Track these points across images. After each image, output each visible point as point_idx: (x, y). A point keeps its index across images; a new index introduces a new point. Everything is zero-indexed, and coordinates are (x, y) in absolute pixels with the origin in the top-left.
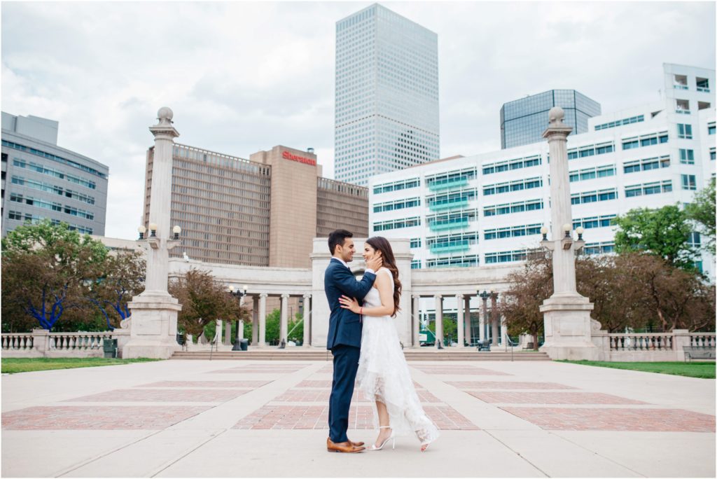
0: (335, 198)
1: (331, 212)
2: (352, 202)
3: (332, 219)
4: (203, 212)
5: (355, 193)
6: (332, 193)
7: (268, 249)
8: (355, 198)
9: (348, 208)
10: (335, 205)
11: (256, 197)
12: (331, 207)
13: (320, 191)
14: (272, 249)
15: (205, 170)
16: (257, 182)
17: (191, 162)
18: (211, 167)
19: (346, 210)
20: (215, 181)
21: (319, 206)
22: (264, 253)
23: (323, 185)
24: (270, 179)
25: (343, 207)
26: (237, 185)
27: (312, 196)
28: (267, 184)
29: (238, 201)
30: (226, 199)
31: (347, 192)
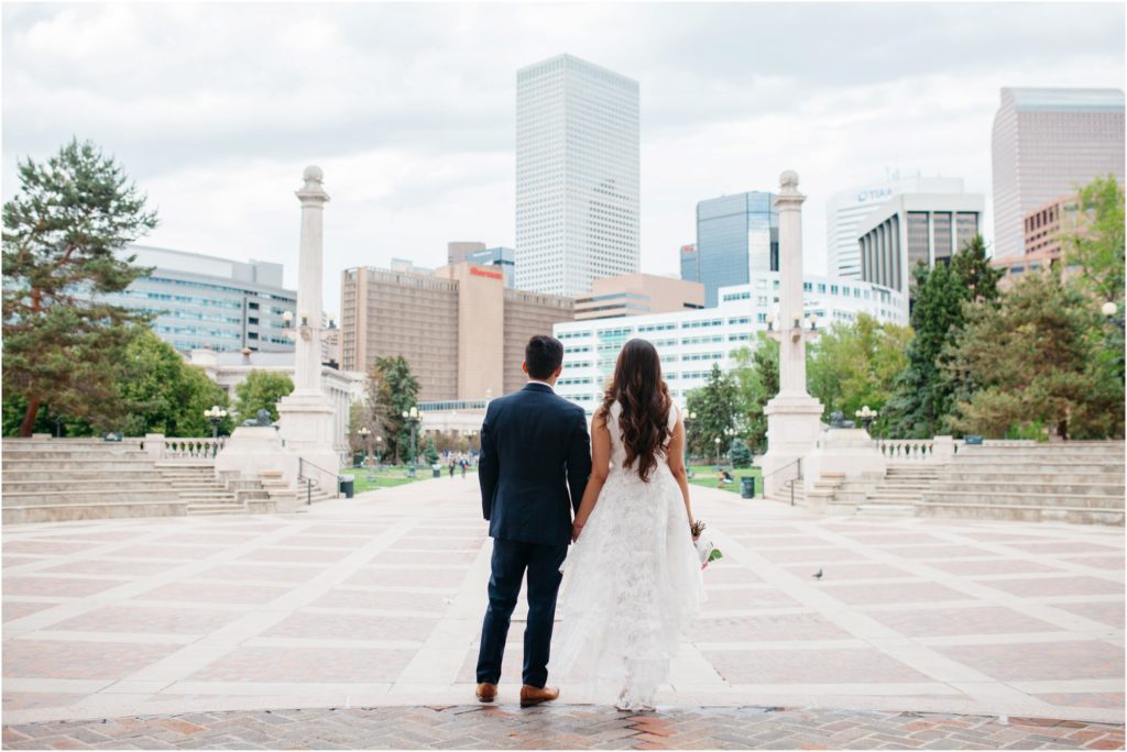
0: (520, 308)
1: (517, 323)
2: (537, 311)
3: (518, 330)
4: (397, 332)
5: (541, 301)
6: (518, 304)
7: (457, 364)
8: (540, 307)
9: (534, 317)
10: (521, 316)
11: (445, 314)
12: (517, 318)
13: (507, 303)
14: (461, 364)
15: (398, 291)
16: (446, 298)
17: (386, 285)
18: (403, 288)
19: (532, 320)
20: (407, 301)
21: (506, 318)
22: (453, 368)
23: (509, 297)
24: (457, 295)
25: (529, 317)
26: (427, 303)
27: (499, 309)
28: (455, 299)
29: (428, 320)
30: (417, 318)
31: (533, 301)
